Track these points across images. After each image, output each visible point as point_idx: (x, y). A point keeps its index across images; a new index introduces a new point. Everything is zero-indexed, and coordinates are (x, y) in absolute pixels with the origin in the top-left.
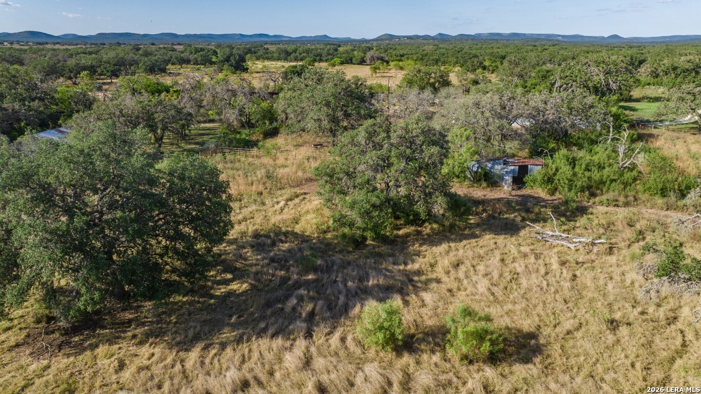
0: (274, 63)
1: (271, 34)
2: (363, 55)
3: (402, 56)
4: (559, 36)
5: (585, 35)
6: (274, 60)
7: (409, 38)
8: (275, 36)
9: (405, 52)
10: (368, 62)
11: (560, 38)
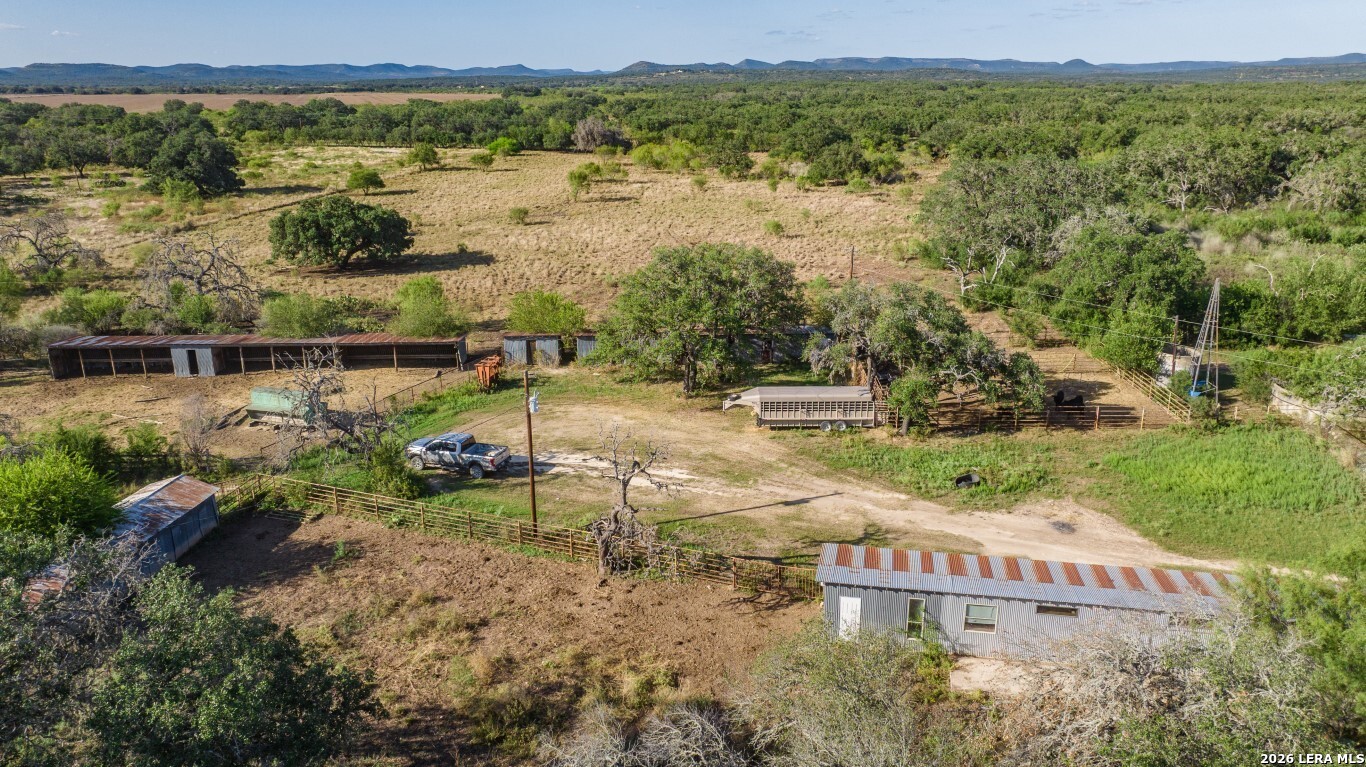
0: (347, 150)
1: (409, 64)
2: (568, 127)
3: (664, 125)
4: (976, 62)
5: (1022, 60)
6: (351, 144)
7: (688, 69)
8: (418, 68)
9: (671, 116)
10: (581, 145)
11: (977, 67)
